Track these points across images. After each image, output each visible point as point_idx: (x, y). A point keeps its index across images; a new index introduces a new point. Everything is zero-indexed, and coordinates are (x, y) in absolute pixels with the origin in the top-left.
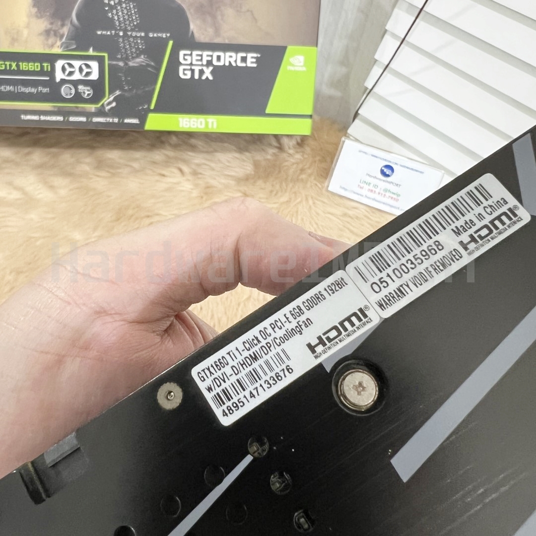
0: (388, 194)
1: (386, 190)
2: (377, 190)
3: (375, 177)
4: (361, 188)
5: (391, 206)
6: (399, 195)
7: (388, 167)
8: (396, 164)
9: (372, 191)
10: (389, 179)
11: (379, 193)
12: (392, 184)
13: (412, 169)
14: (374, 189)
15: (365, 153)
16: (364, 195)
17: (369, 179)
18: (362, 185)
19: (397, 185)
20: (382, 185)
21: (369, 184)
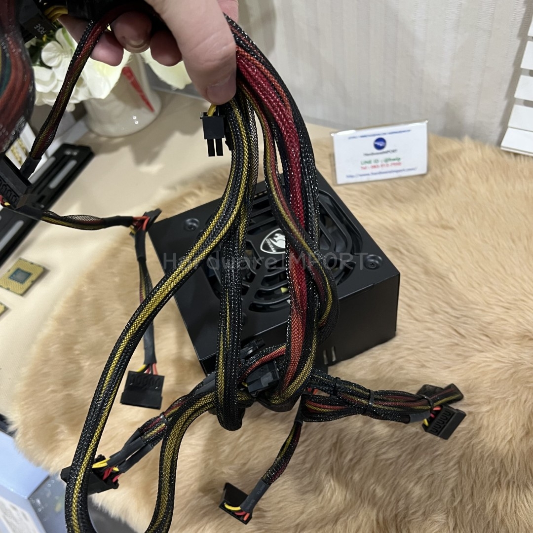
0: (390, 163)
1: (387, 160)
2: (379, 164)
3: (373, 154)
4: (365, 168)
5: (397, 171)
6: (399, 159)
7: (379, 140)
8: (385, 134)
9: (374, 167)
10: (385, 150)
11: (382, 166)
12: (389, 153)
13: (400, 132)
14: (375, 164)
15: (354, 137)
16: (370, 173)
17: (368, 158)
18: (364, 166)
19: (394, 151)
20: (381, 157)
21: (370, 162)
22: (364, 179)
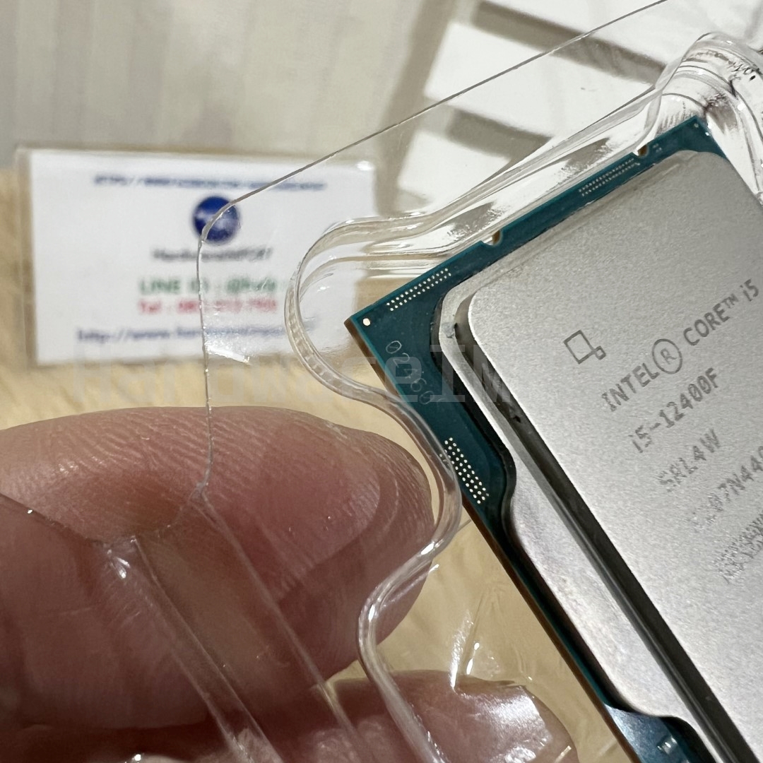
0: (245, 296)
1: (237, 286)
2: (210, 296)
3: (186, 256)
4: (154, 309)
7: (212, 204)
8: (234, 184)
9: (189, 306)
10: (232, 245)
11: (220, 304)
12: (245, 259)
14: (193, 297)
15: (118, 180)
16: (172, 330)
17: (167, 271)
18: (151, 298)
19: (261, 254)
20: (219, 272)
21: (172, 286)
22: (149, 349)
